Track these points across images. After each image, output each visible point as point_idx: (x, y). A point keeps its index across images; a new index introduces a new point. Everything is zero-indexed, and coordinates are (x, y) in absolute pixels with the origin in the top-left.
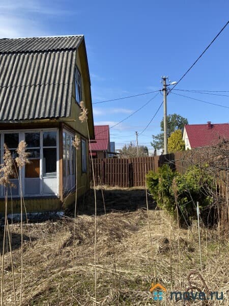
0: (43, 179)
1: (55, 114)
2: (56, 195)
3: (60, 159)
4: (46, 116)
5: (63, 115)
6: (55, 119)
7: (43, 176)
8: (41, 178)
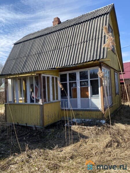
0: (91, 99)
1: (96, 58)
2: (100, 109)
3: (101, 86)
4: (91, 60)
5: (101, 57)
6: (97, 61)
8: (89, 98)
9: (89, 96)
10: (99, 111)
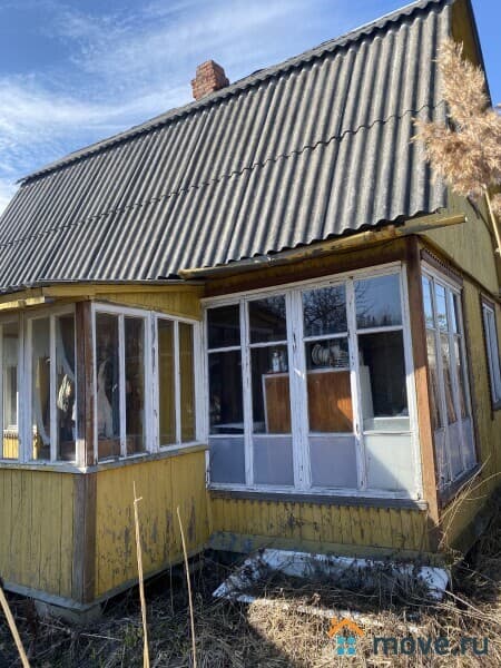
0: (364, 436)
1: (388, 211)
2: (414, 497)
3: (417, 367)
4: (361, 223)
5: (417, 206)
6: (391, 227)
7: (364, 430)
8: (357, 434)
9: (356, 420)
10: (410, 506)
